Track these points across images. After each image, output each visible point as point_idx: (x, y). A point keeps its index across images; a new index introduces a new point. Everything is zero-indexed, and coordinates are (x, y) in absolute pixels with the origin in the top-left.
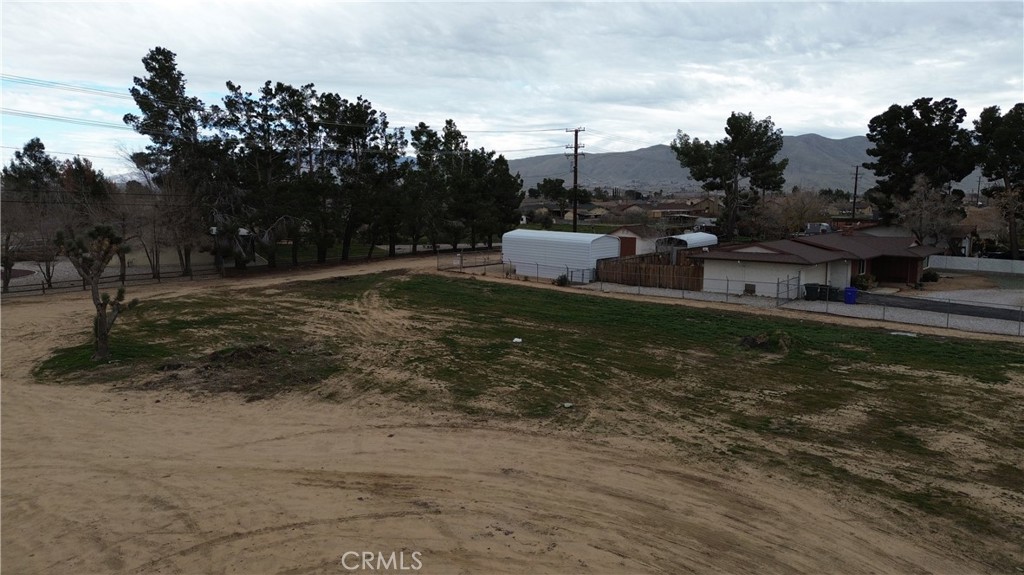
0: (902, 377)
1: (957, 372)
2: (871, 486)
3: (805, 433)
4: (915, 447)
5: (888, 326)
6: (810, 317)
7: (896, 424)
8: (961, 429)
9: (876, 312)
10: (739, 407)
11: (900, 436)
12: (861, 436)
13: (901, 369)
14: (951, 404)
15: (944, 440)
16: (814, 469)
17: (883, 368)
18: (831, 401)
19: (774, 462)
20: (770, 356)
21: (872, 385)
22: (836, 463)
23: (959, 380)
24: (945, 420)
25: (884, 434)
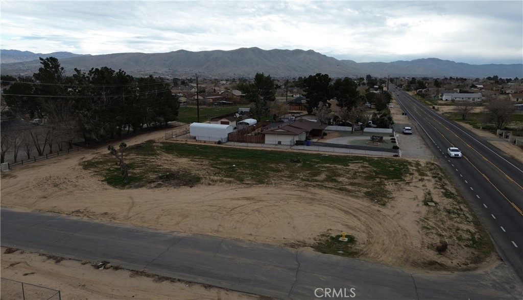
0: (329, 167)
1: (339, 165)
2: (331, 188)
3: (316, 181)
4: (336, 181)
5: (321, 153)
6: (300, 151)
7: (331, 177)
8: (343, 177)
9: (316, 148)
10: (301, 177)
11: (333, 179)
12: (327, 180)
13: (328, 165)
14: (340, 172)
15: (341, 179)
16: (321, 187)
17: (324, 165)
18: (318, 173)
19: (314, 186)
20: (299, 164)
21: (324, 169)
22: (324, 185)
23: (340, 167)
24: (340, 175)
25: (330, 179)
